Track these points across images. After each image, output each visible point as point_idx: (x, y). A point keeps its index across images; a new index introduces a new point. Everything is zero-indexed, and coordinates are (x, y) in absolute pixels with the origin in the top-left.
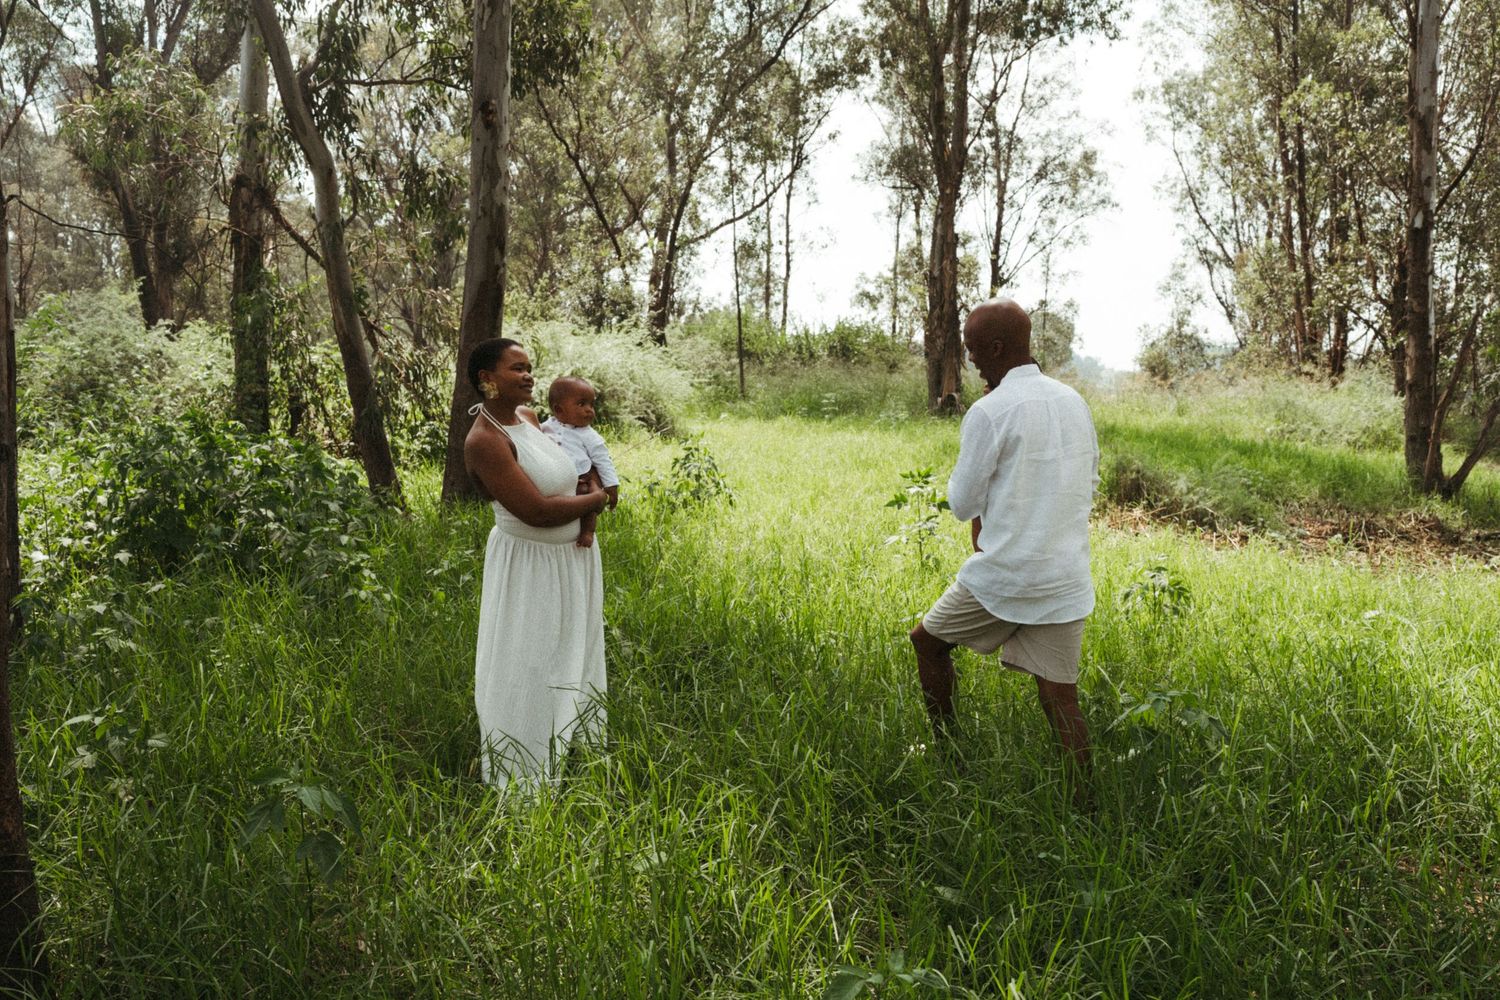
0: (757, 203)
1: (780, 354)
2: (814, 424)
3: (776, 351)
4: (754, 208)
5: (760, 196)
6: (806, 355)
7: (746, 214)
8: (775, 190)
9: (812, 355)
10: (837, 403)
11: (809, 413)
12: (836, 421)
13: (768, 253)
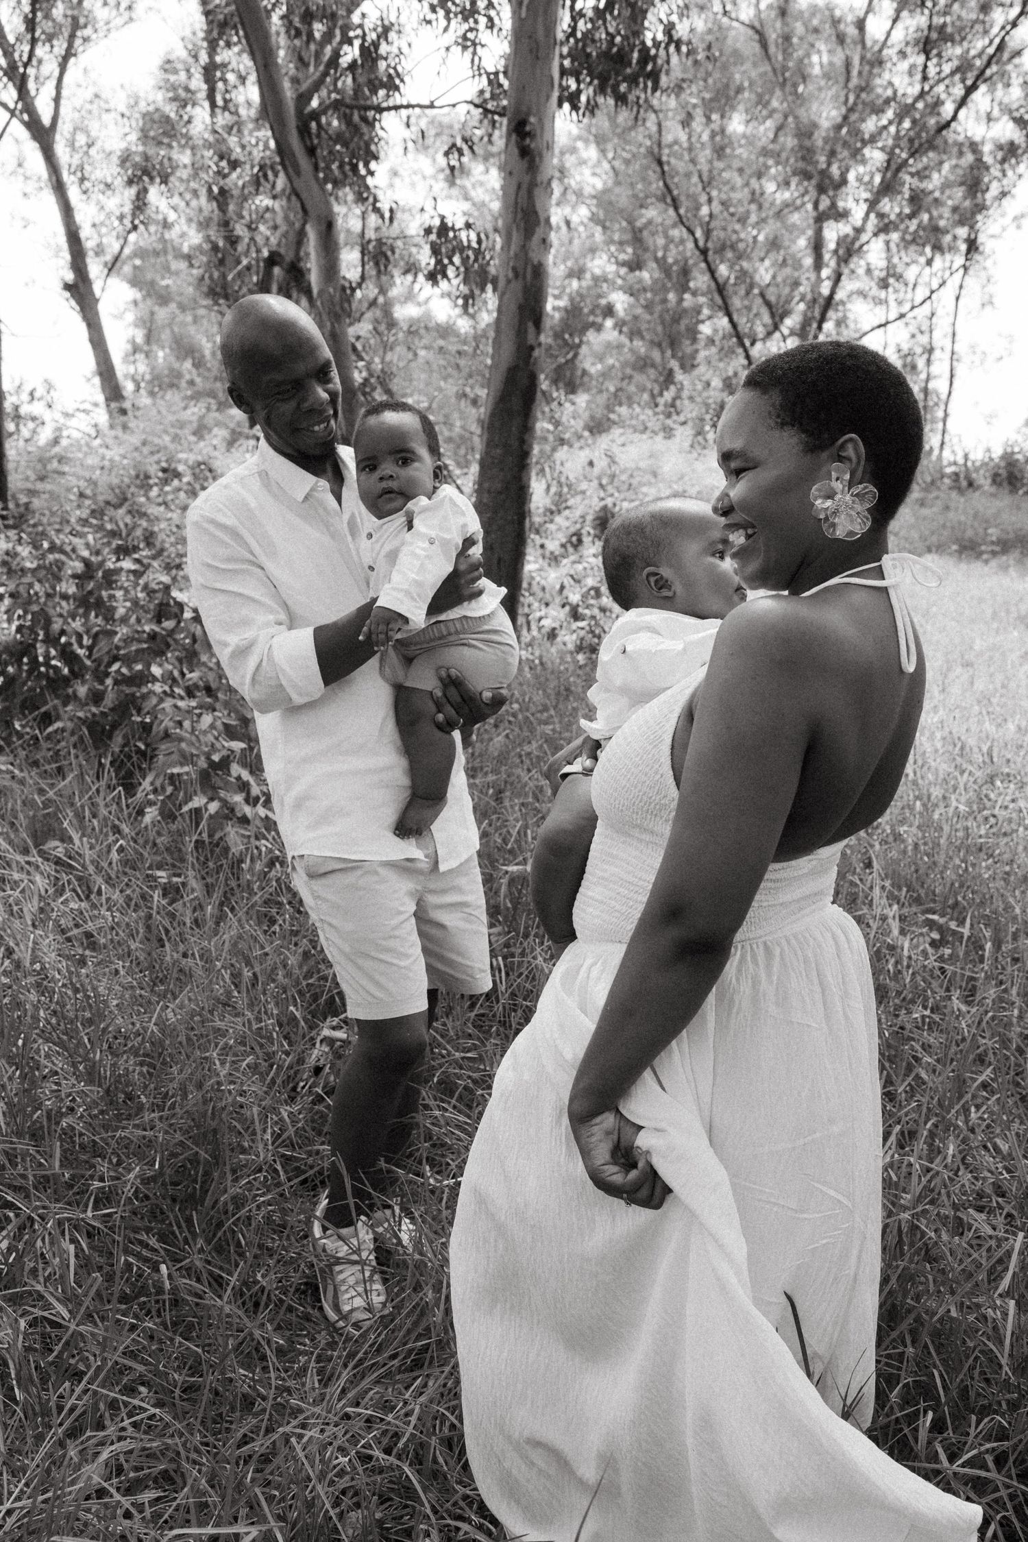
0: (918, 300)
1: (933, 482)
2: (963, 566)
3: (929, 479)
4: (913, 308)
5: (921, 293)
6: (964, 483)
7: (902, 316)
8: (943, 284)
9: (971, 484)
10: (999, 542)
11: (960, 552)
12: (994, 563)
13: (929, 361)
